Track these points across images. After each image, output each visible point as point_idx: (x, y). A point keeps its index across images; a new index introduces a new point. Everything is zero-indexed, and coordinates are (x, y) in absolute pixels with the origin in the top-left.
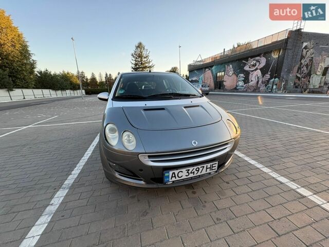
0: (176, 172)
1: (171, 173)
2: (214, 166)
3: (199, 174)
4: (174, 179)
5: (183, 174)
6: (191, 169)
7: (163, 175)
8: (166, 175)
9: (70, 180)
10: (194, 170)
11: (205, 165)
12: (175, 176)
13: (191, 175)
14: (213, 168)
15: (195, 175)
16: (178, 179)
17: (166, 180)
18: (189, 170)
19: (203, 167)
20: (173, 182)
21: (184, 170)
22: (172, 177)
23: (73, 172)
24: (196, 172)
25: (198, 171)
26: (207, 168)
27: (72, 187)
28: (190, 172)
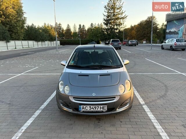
0: (84, 106)
1: (82, 106)
2: (104, 107)
3: (96, 110)
4: (83, 110)
5: (88, 108)
6: (92, 106)
7: (78, 107)
8: (80, 107)
9: (43, 107)
10: (94, 107)
11: (99, 106)
12: (84, 109)
13: (92, 110)
14: (104, 109)
15: (94, 110)
16: (85, 110)
17: (80, 109)
18: (91, 107)
19: (98, 107)
20: (83, 111)
21: (88, 106)
22: (82, 109)
23: (44, 104)
24: (94, 109)
25: (96, 108)
26: (100, 108)
27: (43, 110)
28: (91, 108)
